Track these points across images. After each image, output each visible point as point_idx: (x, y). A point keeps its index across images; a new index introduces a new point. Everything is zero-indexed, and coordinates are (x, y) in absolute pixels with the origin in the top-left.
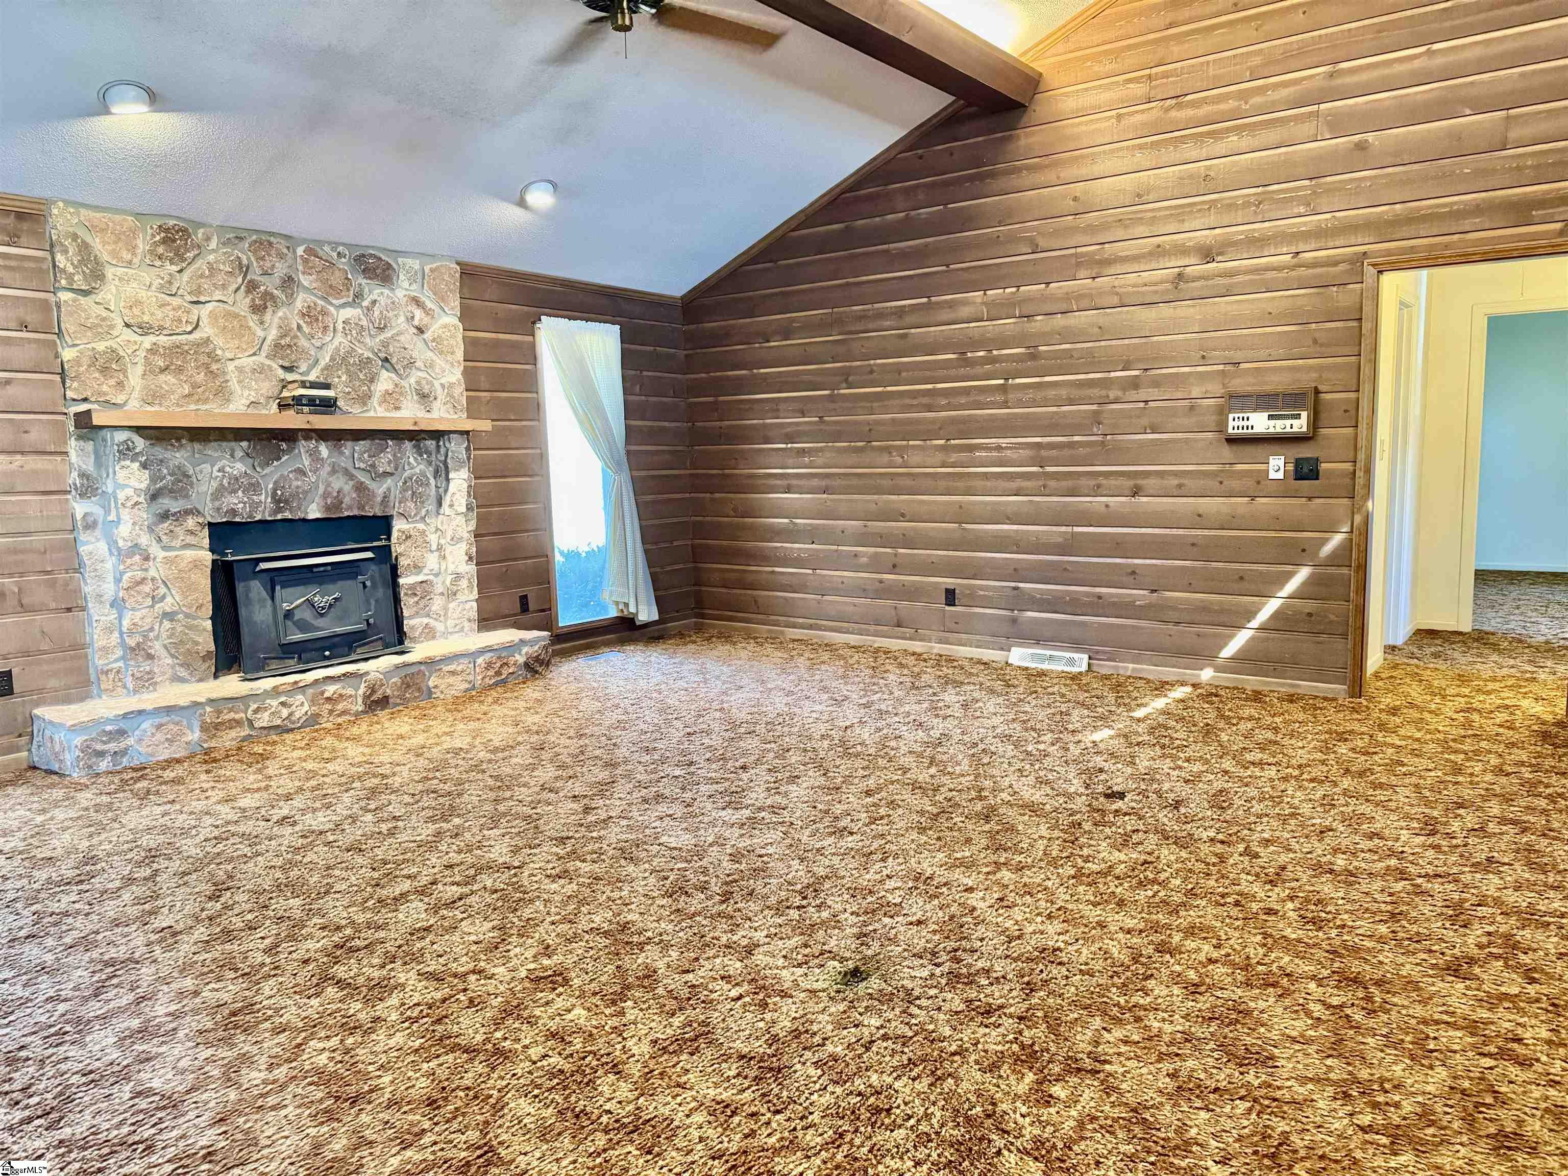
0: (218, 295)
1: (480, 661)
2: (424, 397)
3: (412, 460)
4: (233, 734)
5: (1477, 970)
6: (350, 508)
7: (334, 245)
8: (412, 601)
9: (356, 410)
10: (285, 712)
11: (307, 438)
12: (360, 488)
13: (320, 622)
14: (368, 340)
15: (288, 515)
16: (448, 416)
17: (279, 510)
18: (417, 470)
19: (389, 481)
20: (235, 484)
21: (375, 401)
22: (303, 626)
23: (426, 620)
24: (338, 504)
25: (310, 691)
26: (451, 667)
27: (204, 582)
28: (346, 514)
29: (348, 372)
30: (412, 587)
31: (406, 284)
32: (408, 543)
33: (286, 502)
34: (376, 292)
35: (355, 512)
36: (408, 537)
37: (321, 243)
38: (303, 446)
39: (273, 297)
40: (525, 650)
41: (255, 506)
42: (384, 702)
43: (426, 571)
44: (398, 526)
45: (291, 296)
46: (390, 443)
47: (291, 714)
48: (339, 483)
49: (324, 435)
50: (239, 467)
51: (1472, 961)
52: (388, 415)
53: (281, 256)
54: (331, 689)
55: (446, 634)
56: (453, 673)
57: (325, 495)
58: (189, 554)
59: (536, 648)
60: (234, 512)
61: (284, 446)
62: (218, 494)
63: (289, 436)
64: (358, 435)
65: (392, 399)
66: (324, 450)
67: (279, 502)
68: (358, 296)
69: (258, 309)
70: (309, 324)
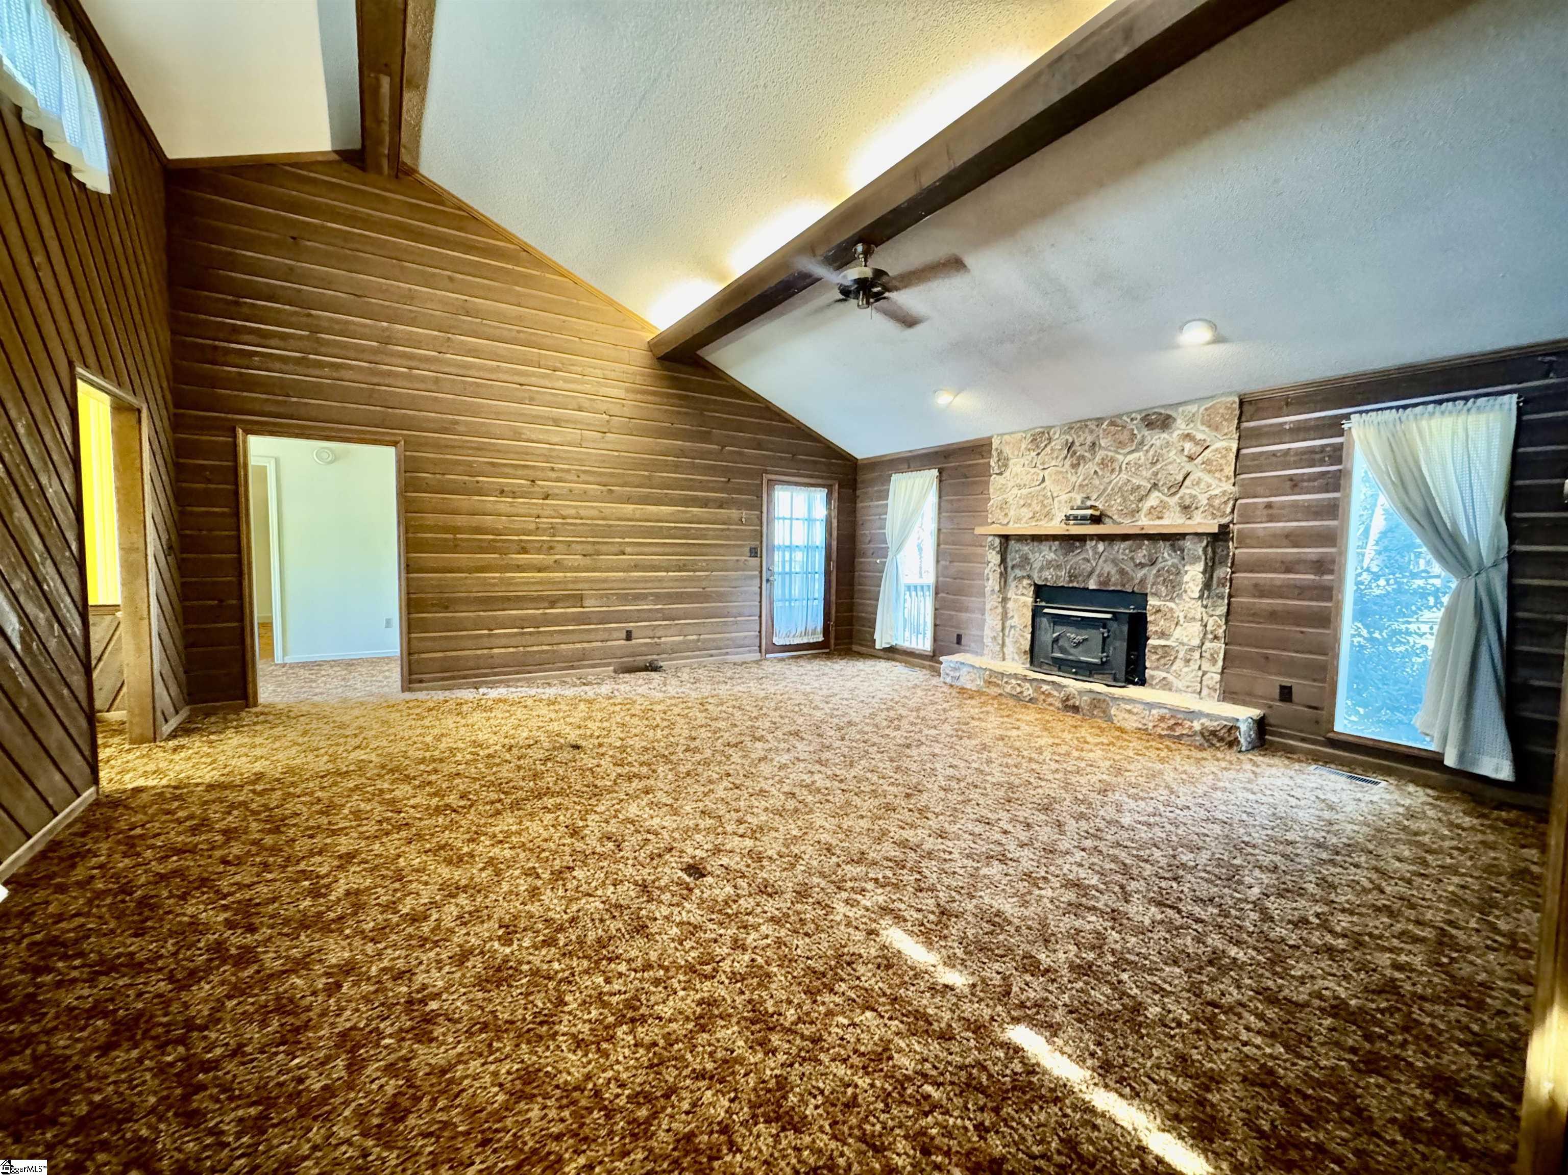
0: (1053, 463)
1: (1154, 712)
2: (1186, 509)
3: (1166, 555)
4: (996, 689)
5: (336, 863)
6: (1114, 585)
7: (1128, 414)
8: (1155, 657)
9: (1127, 521)
10: (1019, 689)
11: (1092, 540)
12: (1122, 572)
13: (1072, 651)
14: (1144, 473)
15: (1075, 584)
16: (1205, 521)
17: (1071, 581)
18: (1169, 563)
19: (1145, 571)
20: (1049, 564)
21: (1142, 513)
22: (1063, 650)
23: (1164, 675)
24: (1106, 582)
25: (1035, 684)
26: (1128, 707)
27: (1029, 614)
28: (1112, 588)
29: (1122, 496)
30: (1155, 647)
31: (1183, 426)
32: (1159, 615)
33: (1076, 577)
34: (1157, 438)
35: (1119, 588)
36: (1158, 611)
37: (1120, 416)
38: (1090, 544)
39: (1083, 457)
40: (1203, 720)
41: (1058, 577)
42: (1076, 709)
43: (1172, 639)
44: (1152, 602)
45: (1094, 454)
46: (1146, 542)
47: (1021, 692)
48: (1109, 568)
49: (1101, 538)
50: (1052, 556)
51: (340, 867)
52: (1152, 523)
53: (1091, 432)
54: (1045, 687)
55: (1178, 691)
56: (1130, 712)
57: (1099, 576)
58: (1023, 598)
59: (1216, 724)
60: (1046, 579)
61: (1078, 544)
62: (1041, 569)
63: (1082, 539)
64: (1125, 537)
65: (1157, 512)
66: (1101, 547)
67: (1072, 577)
68: (1142, 443)
69: (1075, 466)
70: (1102, 469)
